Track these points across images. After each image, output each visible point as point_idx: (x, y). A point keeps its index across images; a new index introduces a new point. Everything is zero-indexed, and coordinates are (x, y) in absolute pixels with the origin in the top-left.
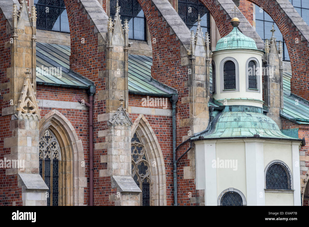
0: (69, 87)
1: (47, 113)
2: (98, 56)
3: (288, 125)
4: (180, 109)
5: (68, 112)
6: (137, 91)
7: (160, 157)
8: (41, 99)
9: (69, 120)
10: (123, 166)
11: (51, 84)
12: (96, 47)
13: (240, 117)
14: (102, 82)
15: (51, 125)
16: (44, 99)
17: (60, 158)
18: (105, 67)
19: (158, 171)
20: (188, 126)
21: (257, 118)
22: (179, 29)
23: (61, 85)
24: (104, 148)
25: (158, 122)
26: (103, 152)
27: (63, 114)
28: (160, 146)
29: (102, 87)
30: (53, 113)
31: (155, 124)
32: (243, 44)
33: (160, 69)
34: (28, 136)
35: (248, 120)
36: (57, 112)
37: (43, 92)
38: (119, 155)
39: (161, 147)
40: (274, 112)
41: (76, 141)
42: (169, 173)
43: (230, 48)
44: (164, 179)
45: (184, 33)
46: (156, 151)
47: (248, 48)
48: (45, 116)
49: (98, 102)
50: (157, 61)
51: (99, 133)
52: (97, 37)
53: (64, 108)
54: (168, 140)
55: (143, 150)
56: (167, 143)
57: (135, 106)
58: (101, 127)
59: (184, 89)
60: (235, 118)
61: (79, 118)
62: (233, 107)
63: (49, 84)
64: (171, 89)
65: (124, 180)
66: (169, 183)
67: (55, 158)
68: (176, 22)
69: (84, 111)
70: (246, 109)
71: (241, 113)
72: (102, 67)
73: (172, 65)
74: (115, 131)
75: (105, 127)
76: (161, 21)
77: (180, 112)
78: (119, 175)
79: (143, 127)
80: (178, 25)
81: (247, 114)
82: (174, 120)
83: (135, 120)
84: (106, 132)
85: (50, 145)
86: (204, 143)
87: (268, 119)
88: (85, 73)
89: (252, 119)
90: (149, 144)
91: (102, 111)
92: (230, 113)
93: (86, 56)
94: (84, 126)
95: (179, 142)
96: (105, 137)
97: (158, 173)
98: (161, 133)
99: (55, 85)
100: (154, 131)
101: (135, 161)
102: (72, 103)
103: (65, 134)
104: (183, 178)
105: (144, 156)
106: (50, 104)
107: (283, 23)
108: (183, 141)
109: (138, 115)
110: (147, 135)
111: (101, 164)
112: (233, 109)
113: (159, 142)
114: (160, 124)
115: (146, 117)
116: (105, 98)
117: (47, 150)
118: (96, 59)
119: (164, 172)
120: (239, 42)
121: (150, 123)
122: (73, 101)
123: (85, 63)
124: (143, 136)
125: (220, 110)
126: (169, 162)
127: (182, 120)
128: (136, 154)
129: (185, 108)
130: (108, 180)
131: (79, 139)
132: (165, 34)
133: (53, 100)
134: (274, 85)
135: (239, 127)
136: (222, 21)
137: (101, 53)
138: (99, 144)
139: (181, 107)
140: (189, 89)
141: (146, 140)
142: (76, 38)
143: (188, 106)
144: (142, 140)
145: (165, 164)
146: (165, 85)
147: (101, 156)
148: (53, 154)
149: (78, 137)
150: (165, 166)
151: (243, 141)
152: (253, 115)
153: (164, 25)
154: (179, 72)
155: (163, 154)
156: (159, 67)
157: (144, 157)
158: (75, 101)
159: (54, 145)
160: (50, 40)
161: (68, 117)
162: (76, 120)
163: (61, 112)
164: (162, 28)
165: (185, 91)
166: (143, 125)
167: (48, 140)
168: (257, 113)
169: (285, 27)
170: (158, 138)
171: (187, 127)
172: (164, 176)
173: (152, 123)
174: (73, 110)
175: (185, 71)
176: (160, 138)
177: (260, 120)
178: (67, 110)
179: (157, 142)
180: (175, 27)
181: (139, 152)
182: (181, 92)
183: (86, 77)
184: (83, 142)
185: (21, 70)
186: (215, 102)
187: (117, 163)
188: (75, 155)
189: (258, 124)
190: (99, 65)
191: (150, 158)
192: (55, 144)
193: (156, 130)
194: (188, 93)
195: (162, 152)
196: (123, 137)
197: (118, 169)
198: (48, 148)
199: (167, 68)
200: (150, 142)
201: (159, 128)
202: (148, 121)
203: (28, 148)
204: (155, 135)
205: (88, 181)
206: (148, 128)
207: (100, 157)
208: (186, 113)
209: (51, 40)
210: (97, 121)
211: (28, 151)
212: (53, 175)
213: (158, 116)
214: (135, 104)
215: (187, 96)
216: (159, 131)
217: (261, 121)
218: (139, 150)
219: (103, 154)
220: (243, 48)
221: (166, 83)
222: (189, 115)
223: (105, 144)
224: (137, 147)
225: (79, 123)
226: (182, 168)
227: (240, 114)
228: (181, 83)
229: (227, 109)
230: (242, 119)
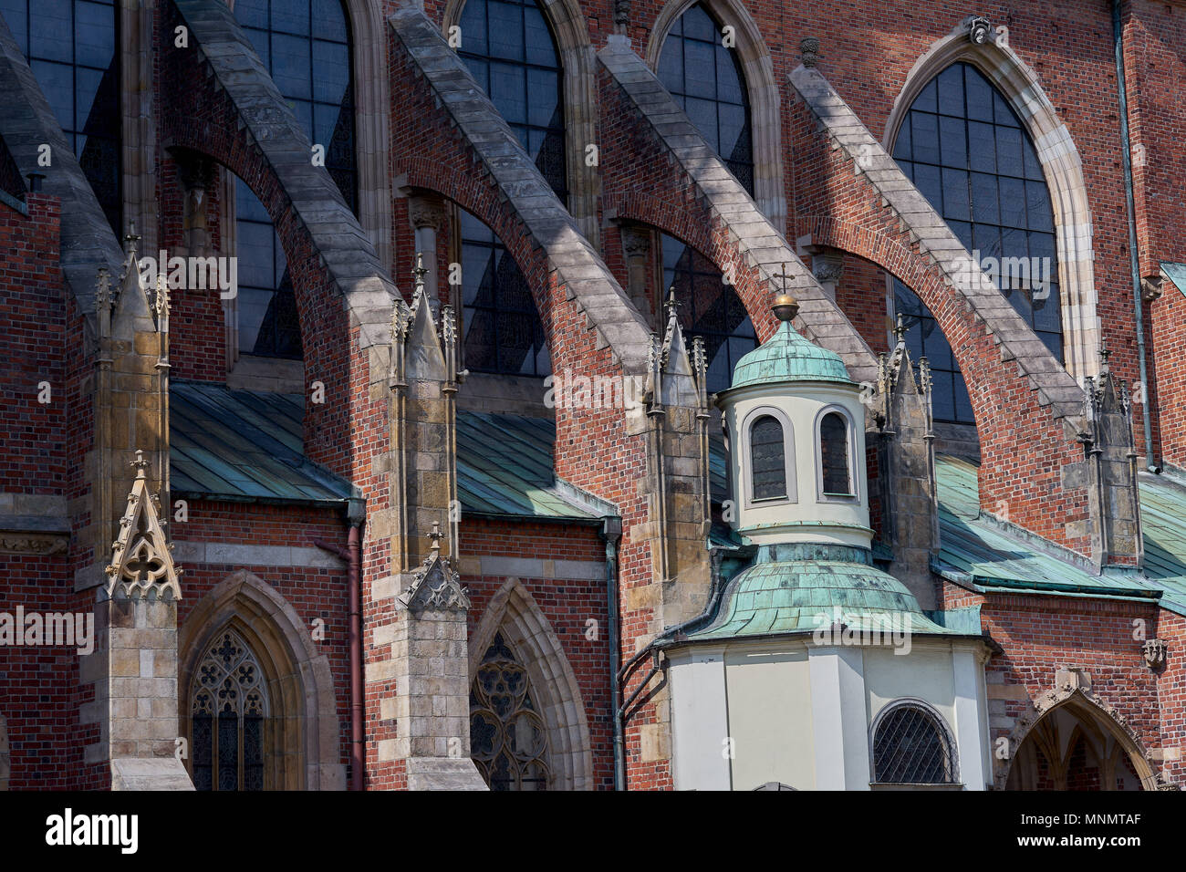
0: (284, 503)
1: (217, 582)
2: (370, 413)
3: (953, 597)
4: (628, 559)
5: (285, 577)
6: (496, 511)
7: (571, 699)
8: (200, 540)
9: (289, 599)
10: (444, 728)
11: (227, 498)
12: (366, 387)
13: (798, 575)
14: (382, 486)
15: (235, 617)
16: (211, 541)
17: (266, 712)
18: (387, 442)
19: (569, 739)
20: (649, 606)
21: (850, 576)
22: (620, 332)
23: (258, 498)
24: (388, 676)
25: (566, 597)
26: (387, 689)
27: (268, 582)
28: (571, 669)
29: (380, 500)
30: (237, 580)
31: (555, 603)
32: (805, 368)
33: (575, 447)
34: (143, 647)
35: (821, 584)
36: (252, 578)
37: (207, 521)
38: (430, 697)
39: (576, 671)
40: (911, 560)
41: (312, 661)
42: (600, 747)
43: (768, 381)
44: (586, 763)
45: (635, 344)
46: (559, 682)
47: (818, 378)
48: (214, 589)
49: (372, 544)
50: (567, 427)
51: (374, 635)
52: (367, 358)
53: (272, 564)
54: (598, 651)
55: (523, 681)
56: (593, 657)
57: (493, 554)
58: (381, 617)
59: (637, 502)
60: (784, 578)
61: (319, 592)
62: (782, 549)
63: (222, 497)
64: (602, 502)
65: (444, 769)
66: (602, 775)
67: (252, 711)
68: (615, 312)
69: (333, 571)
70: (819, 553)
71: (803, 563)
72: (380, 444)
73: (604, 434)
74: (417, 624)
75: (390, 615)
76: (574, 314)
77: (627, 566)
78: (431, 755)
79: (519, 615)
80: (619, 321)
81: (821, 567)
82: (611, 590)
83: (492, 593)
84: (393, 629)
85: (235, 674)
86: (690, 656)
87: (882, 580)
88: (339, 463)
89: (832, 579)
90: (541, 663)
91: (382, 569)
92: (771, 565)
93: (341, 415)
94: (335, 614)
95: (628, 655)
96: (389, 644)
97: (570, 747)
98: (574, 631)
99: (238, 499)
100: (552, 624)
101: (501, 714)
102: (295, 549)
103: (280, 642)
104: (640, 758)
105: (527, 696)
106: (230, 555)
107: (953, 314)
108: (638, 651)
109: (503, 579)
110: (532, 636)
111: (381, 723)
112: (782, 554)
113: (569, 657)
114: (569, 604)
115: (528, 585)
116: (389, 533)
117: (224, 688)
118: (364, 421)
119: (587, 744)
120: (792, 361)
121: (539, 602)
122: (299, 545)
123: (340, 436)
124: (522, 641)
125: (745, 559)
126: (602, 712)
127: (634, 591)
128: (503, 694)
129: (640, 557)
130: (400, 769)
131: (320, 654)
132: (584, 349)
133: (238, 543)
134: (909, 484)
135: (794, 606)
136: (766, 312)
137: (378, 404)
138: (376, 664)
139: (631, 552)
140: (648, 501)
141: (529, 652)
142: (317, 368)
143: (647, 548)
144: (520, 654)
145: (590, 718)
146: (589, 492)
147: (382, 700)
148: (244, 699)
149: (318, 648)
150: (589, 725)
151: (801, 646)
152: (836, 570)
153: (583, 324)
154: (623, 454)
155: (583, 692)
156: (571, 442)
157: (528, 702)
158: (306, 545)
159: (246, 675)
160: (284, 385)
161: (285, 591)
162: (309, 599)
163: (261, 577)
164: (576, 333)
165: (638, 507)
166: (520, 609)
167: (229, 659)
168: (852, 564)
169: (958, 323)
170: (563, 644)
171: (645, 611)
172: (587, 756)
173: (545, 603)
174: (299, 569)
175: (637, 451)
176: (572, 644)
177: (856, 582)
178: (282, 569)
179: (561, 655)
180: (611, 326)
181: (513, 687)
182: (628, 511)
183: (343, 474)
184: (330, 662)
185: (123, 458)
186: (733, 537)
187: (424, 720)
188: (310, 702)
189: (851, 594)
190: (374, 438)
191: (544, 705)
192: (251, 670)
193: (557, 621)
194: (646, 513)
195: (580, 684)
196: (442, 644)
197: (428, 736)
198: (228, 682)
199: (592, 443)
200: (544, 657)
201: (568, 617)
202: (534, 595)
203: (144, 683)
204: (555, 635)
205: (349, 776)
206: (534, 616)
207: (379, 702)
208: (644, 570)
209: (288, 383)
210: (370, 599)
211: (144, 692)
212: (246, 761)
213: (563, 582)
214: (493, 548)
215: (645, 520)
216: (567, 624)
217: (859, 587)
218: (510, 680)
219: (388, 696)
220: (805, 378)
221: (590, 488)
222: (649, 574)
223: (390, 665)
224: (506, 674)
225: (320, 607)
226: (637, 730)
227: (798, 567)
228: (628, 485)
229: (763, 554)
230: (803, 582)
